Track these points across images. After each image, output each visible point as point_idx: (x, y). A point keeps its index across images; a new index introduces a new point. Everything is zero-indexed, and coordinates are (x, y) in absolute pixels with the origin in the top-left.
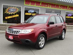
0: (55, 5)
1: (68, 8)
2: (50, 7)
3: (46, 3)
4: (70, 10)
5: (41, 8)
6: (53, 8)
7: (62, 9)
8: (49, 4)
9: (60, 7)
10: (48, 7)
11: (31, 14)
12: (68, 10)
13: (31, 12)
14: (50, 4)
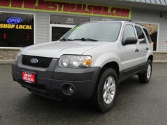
0: (75, 5)
1: (109, 11)
2: (60, 10)
3: (50, 2)
4: (115, 16)
5: (38, 12)
6: (69, 12)
7: (92, 14)
8: (58, 3)
9: (86, 10)
10: (57, 11)
11: (13, 26)
12: (110, 16)
13: (13, 22)
14: (61, 4)
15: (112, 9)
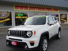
0: (41, 8)
1: (52, 10)
2: (37, 10)
3: (33, 7)
4: (54, 12)
9: (45, 10)
10: (36, 11)
11: (20, 17)
14: (37, 8)
15: (53, 9)
